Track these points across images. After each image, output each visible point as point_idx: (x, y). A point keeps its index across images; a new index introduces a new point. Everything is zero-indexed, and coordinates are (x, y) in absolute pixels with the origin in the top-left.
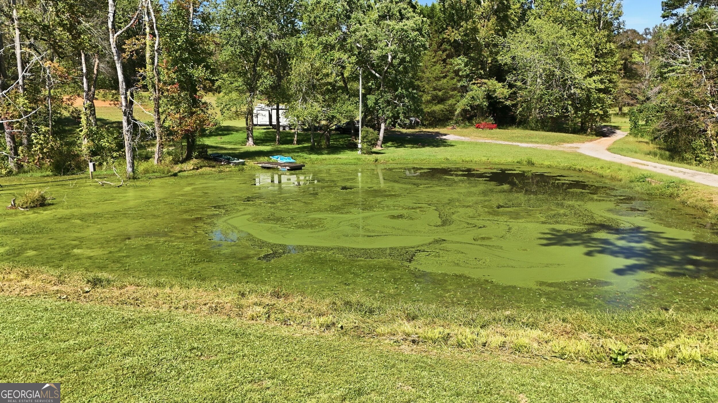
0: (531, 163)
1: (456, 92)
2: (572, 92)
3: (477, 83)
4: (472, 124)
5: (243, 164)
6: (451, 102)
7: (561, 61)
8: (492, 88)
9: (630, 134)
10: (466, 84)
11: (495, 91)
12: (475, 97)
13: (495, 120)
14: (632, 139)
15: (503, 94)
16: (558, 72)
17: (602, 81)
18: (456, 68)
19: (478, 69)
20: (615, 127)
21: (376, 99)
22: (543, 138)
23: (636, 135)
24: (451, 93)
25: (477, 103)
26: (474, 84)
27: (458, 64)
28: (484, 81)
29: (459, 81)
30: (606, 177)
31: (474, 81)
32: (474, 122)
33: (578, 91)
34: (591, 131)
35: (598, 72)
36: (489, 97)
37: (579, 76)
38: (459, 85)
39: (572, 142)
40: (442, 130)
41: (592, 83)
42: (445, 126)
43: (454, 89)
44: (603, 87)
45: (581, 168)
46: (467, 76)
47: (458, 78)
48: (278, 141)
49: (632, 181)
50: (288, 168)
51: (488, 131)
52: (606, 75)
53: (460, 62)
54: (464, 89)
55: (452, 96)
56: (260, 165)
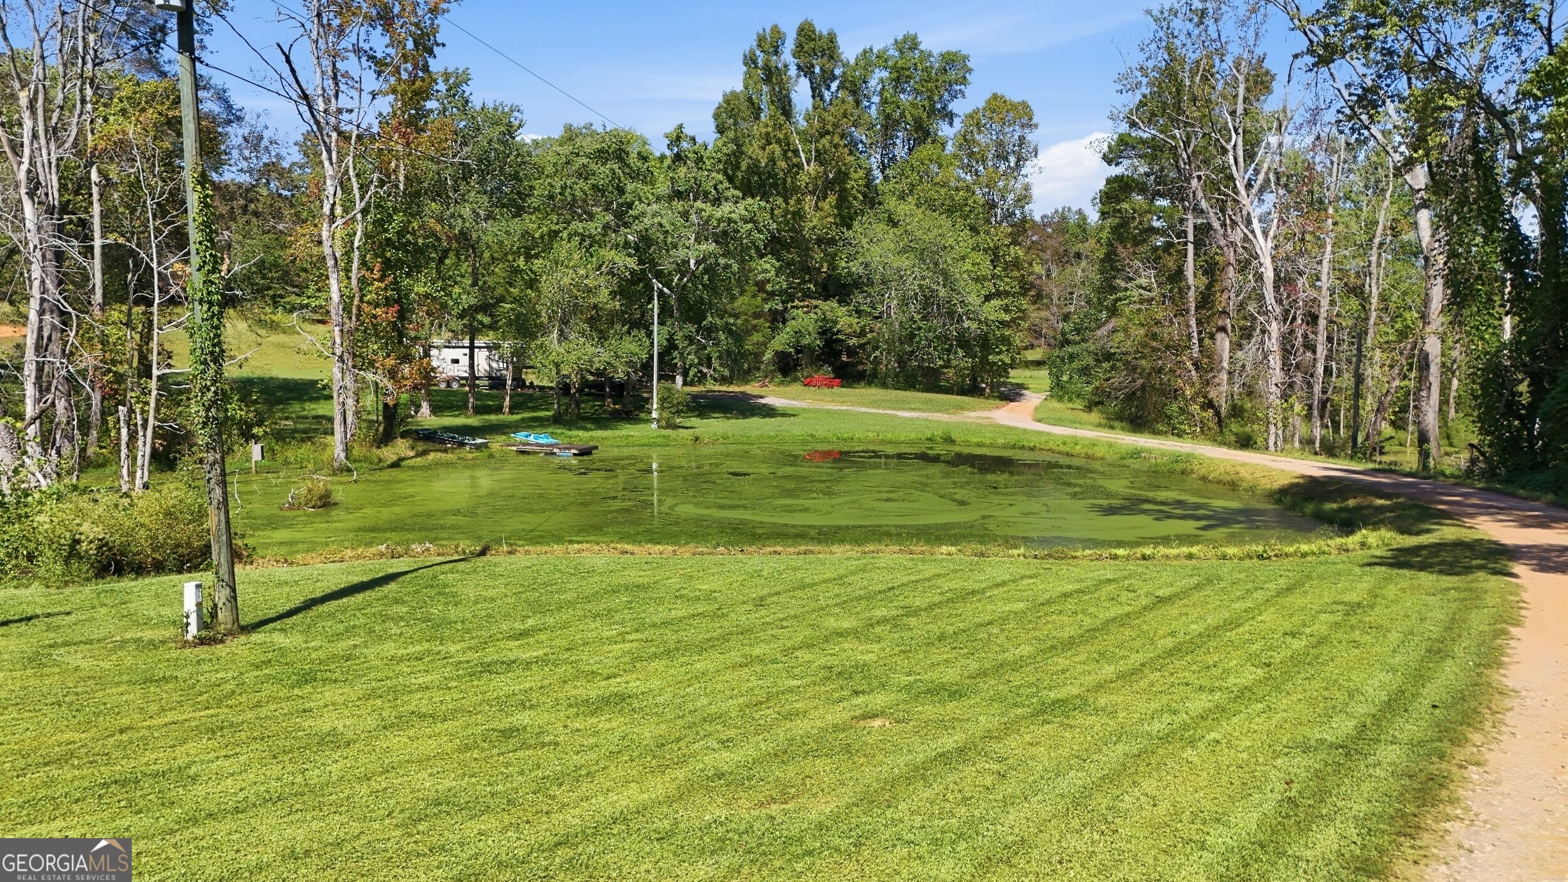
0: (949, 440)
1: (762, 320)
2: (966, 325)
3: (803, 307)
4: (795, 380)
5: (485, 445)
6: (756, 337)
7: (945, 274)
8: (829, 315)
9: (1051, 396)
10: (780, 307)
11: (836, 322)
12: (803, 330)
13: (834, 371)
14: (1056, 404)
15: (851, 326)
16: (942, 292)
17: (1007, 310)
18: (760, 277)
19: (804, 282)
20: (1018, 384)
21: (669, 332)
22: (926, 402)
23: (1060, 399)
24: (754, 322)
25: (806, 341)
26: (797, 307)
27: (766, 271)
28: (814, 302)
29: (765, 300)
30: (1078, 456)
31: (797, 303)
32: (799, 374)
33: (974, 326)
34: (992, 391)
35: (998, 294)
36: (827, 332)
37: (973, 300)
38: (767, 307)
39: (973, 409)
40: (751, 389)
41: (992, 311)
42: (747, 382)
43: (757, 316)
44: (1007, 318)
45: (1032, 445)
46: (781, 293)
47: (765, 295)
48: (473, 407)
49: (1122, 458)
50: (575, 452)
51: (826, 391)
52: (1011, 299)
53: (768, 266)
54: (778, 319)
55: (755, 328)
56: (514, 448)
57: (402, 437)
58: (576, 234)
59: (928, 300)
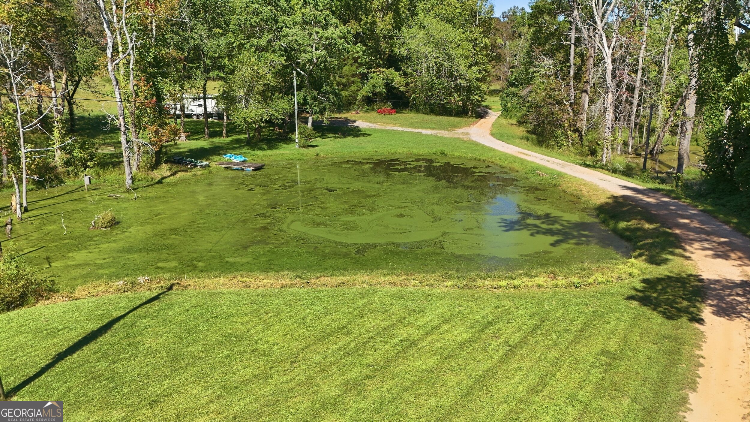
0: (444, 154)
1: (356, 78)
2: (458, 82)
3: (377, 72)
4: (373, 109)
5: (208, 166)
6: (353, 88)
7: (449, 56)
8: (390, 77)
9: (501, 116)
10: (365, 71)
11: (393, 80)
12: (376, 85)
13: (393, 105)
14: (504, 121)
15: (400, 82)
16: (447, 65)
17: (480, 72)
18: (355, 55)
19: (377, 59)
20: (486, 106)
21: (304, 95)
22: (438, 123)
23: (506, 117)
24: (352, 79)
25: (378, 90)
26: (374, 72)
27: (357, 52)
28: (383, 70)
29: (358, 68)
30: (506, 167)
31: (373, 70)
32: (375, 107)
33: (462, 82)
34: (472, 114)
35: (476, 63)
36: (388, 84)
37: (463, 69)
38: (359, 71)
40: (349, 115)
41: (472, 74)
42: (348, 110)
43: (354, 76)
44: (480, 76)
45: (484, 159)
46: (366, 64)
47: (357, 65)
48: (207, 134)
49: (527, 173)
50: (253, 169)
51: (389, 116)
52: (482, 66)
53: (359, 49)
54: (364, 77)
55: (353, 82)
56: (223, 166)
57: (165, 163)
58: (253, 45)
59: (440, 68)
